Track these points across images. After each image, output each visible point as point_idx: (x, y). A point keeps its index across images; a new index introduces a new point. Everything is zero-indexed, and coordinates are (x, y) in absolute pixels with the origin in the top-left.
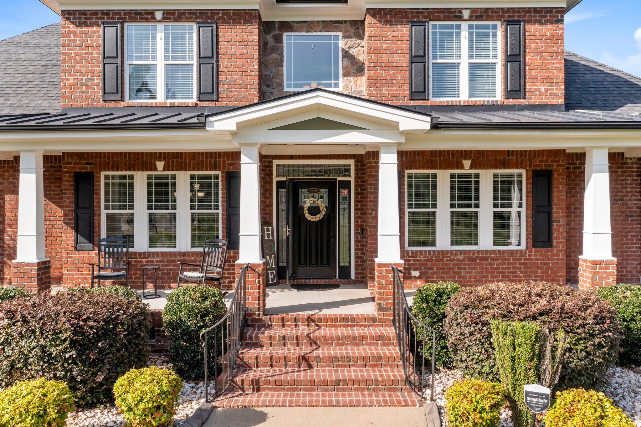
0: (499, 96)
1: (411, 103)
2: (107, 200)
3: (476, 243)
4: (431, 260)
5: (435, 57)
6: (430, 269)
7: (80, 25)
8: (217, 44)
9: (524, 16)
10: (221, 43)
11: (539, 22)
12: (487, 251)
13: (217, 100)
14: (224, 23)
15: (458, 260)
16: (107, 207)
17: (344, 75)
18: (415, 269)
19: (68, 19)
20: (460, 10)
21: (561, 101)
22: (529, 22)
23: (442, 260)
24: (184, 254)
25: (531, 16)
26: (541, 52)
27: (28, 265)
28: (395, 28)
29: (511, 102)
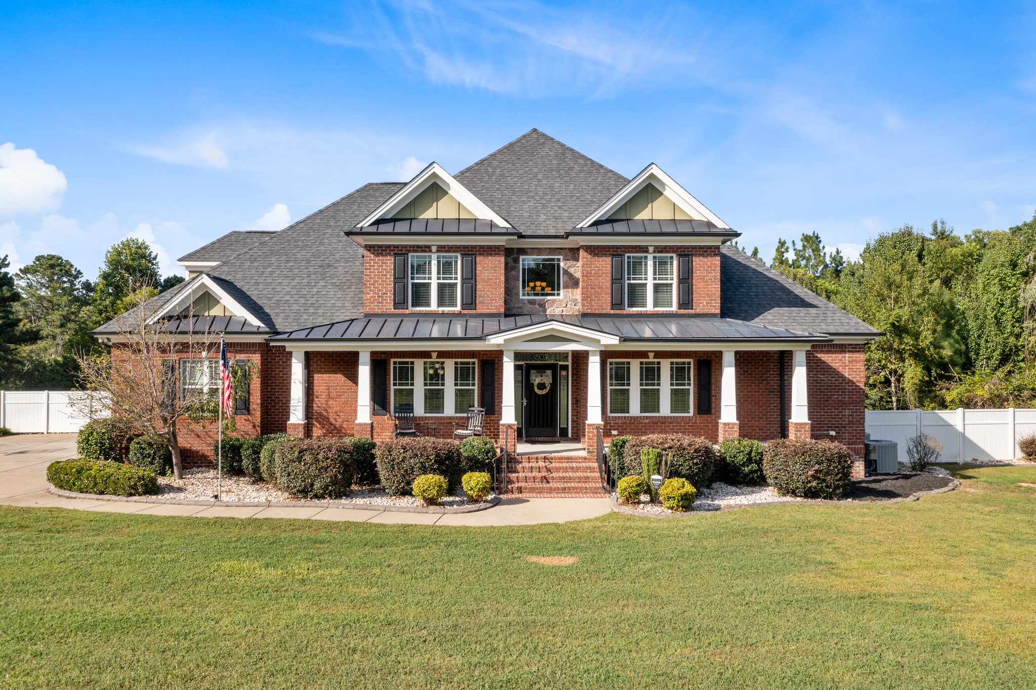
0: (674, 308)
1: (612, 312)
2: (395, 379)
3: (658, 411)
4: (626, 423)
5: (629, 279)
6: (625, 429)
7: (378, 255)
8: (476, 269)
9: (692, 251)
10: (478, 268)
11: (703, 255)
12: (665, 417)
13: (475, 309)
14: (481, 254)
15: (645, 423)
16: (395, 384)
17: (564, 288)
18: (614, 430)
19: (369, 251)
20: (647, 247)
21: (718, 311)
22: (695, 255)
23: (634, 423)
24: (451, 418)
25: (697, 251)
26: (704, 276)
27: (365, 424)
28: (601, 259)
29: (682, 311)
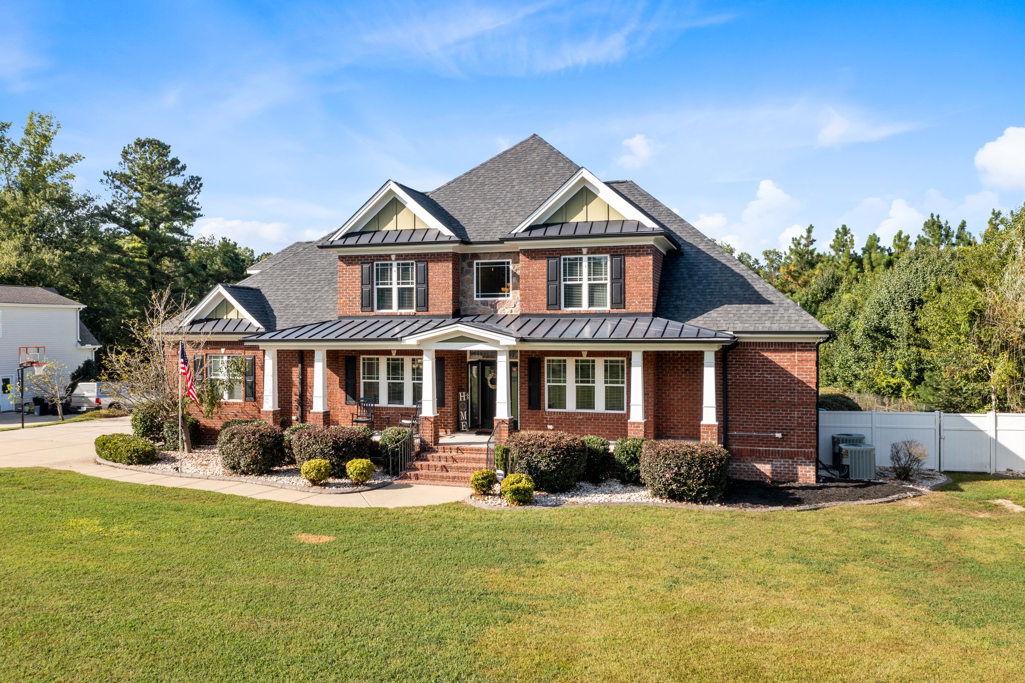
0: (607, 308)
1: (548, 312)
2: (364, 374)
3: (594, 408)
4: (561, 418)
5: (565, 280)
6: (560, 424)
7: (348, 264)
8: (428, 275)
9: (625, 251)
10: (430, 274)
11: (635, 255)
12: (598, 414)
13: (428, 311)
14: (432, 261)
15: (579, 419)
16: (364, 378)
17: (513, 289)
18: (550, 424)
19: (342, 261)
20: (580, 249)
21: (651, 310)
22: (628, 255)
23: (568, 419)
24: (407, 409)
25: (629, 251)
26: (636, 276)
27: (318, 413)
28: (538, 262)
29: (615, 311)
